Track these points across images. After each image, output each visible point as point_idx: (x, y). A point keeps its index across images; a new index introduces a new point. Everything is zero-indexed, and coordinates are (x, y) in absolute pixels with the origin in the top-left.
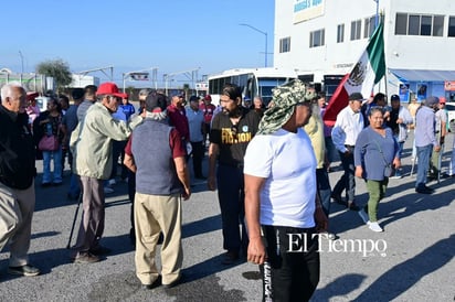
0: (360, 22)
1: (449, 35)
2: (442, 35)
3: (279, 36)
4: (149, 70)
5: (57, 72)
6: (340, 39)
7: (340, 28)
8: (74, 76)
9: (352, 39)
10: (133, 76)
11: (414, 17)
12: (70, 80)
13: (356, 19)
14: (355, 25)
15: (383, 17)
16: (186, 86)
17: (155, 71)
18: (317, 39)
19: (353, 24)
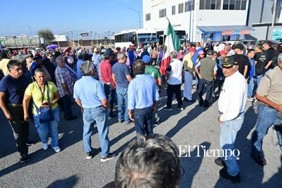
0: (182, 4)
1: (224, 9)
2: (220, 9)
3: (145, 14)
4: (89, 32)
5: (47, 35)
6: (173, 13)
7: (174, 8)
8: (55, 36)
9: (179, 13)
10: (81, 34)
11: (208, 1)
12: (53, 38)
13: (181, 3)
14: (181, 6)
16: (106, 38)
17: (91, 32)
18: (163, 13)
19: (179, 5)
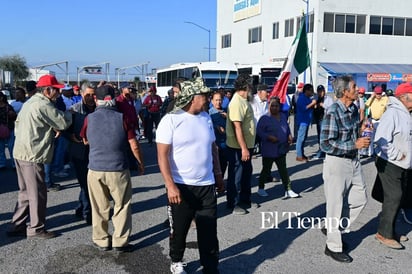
0: (292, 21)
1: (370, 33)
2: (364, 32)
3: (221, 33)
4: (102, 64)
5: (15, 67)
6: (275, 35)
7: (276, 26)
8: (31, 70)
9: (286, 35)
10: (86, 69)
11: (340, 17)
12: (27, 74)
13: (289, 18)
14: (289, 23)
15: (313, 16)
16: (137, 79)
17: (108, 65)
18: (255, 36)
19: (287, 22)
